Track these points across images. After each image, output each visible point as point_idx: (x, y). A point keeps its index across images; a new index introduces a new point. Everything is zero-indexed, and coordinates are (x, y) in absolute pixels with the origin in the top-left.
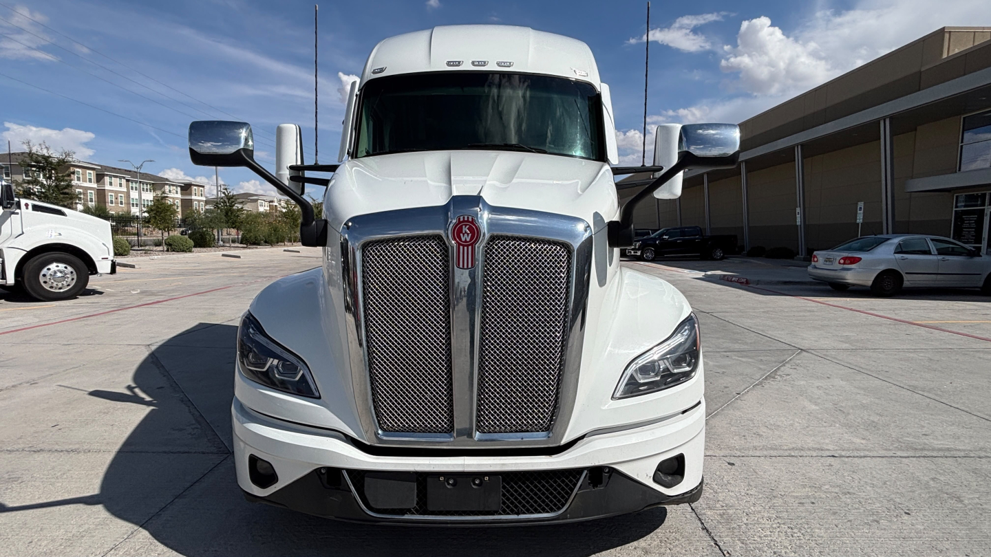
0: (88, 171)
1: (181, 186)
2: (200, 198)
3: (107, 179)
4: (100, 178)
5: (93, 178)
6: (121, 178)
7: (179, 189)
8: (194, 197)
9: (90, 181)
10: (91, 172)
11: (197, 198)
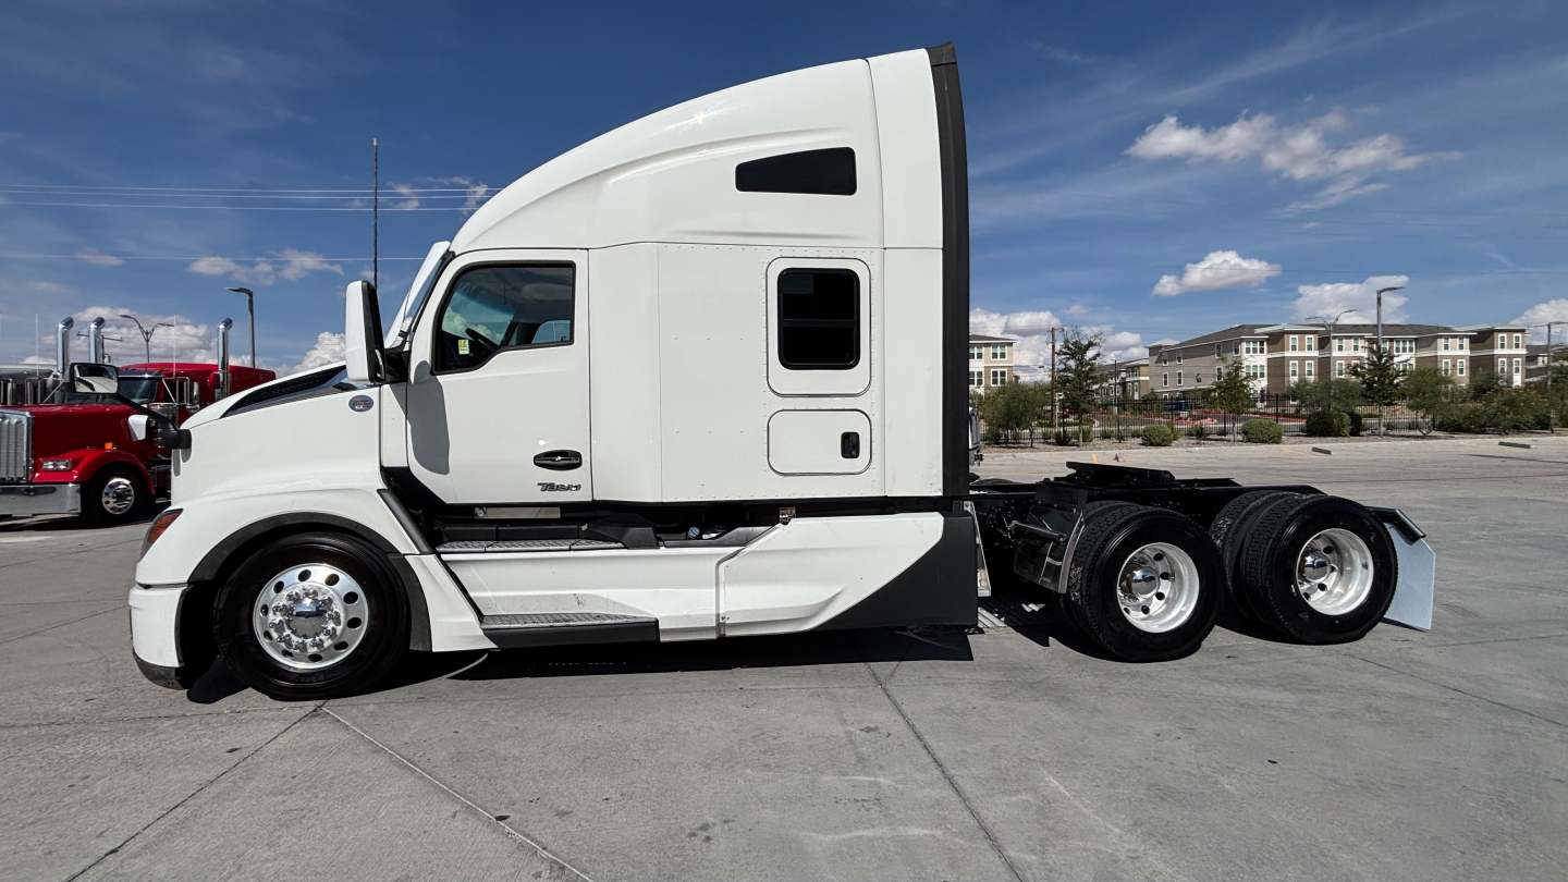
0: (1307, 336)
1: (1470, 337)
2: (1514, 351)
3: (1335, 343)
4: (1324, 343)
5: (1314, 343)
6: (1356, 338)
7: (1466, 342)
8: (1497, 351)
9: (1310, 348)
10: (1312, 336)
11: (1508, 353)
